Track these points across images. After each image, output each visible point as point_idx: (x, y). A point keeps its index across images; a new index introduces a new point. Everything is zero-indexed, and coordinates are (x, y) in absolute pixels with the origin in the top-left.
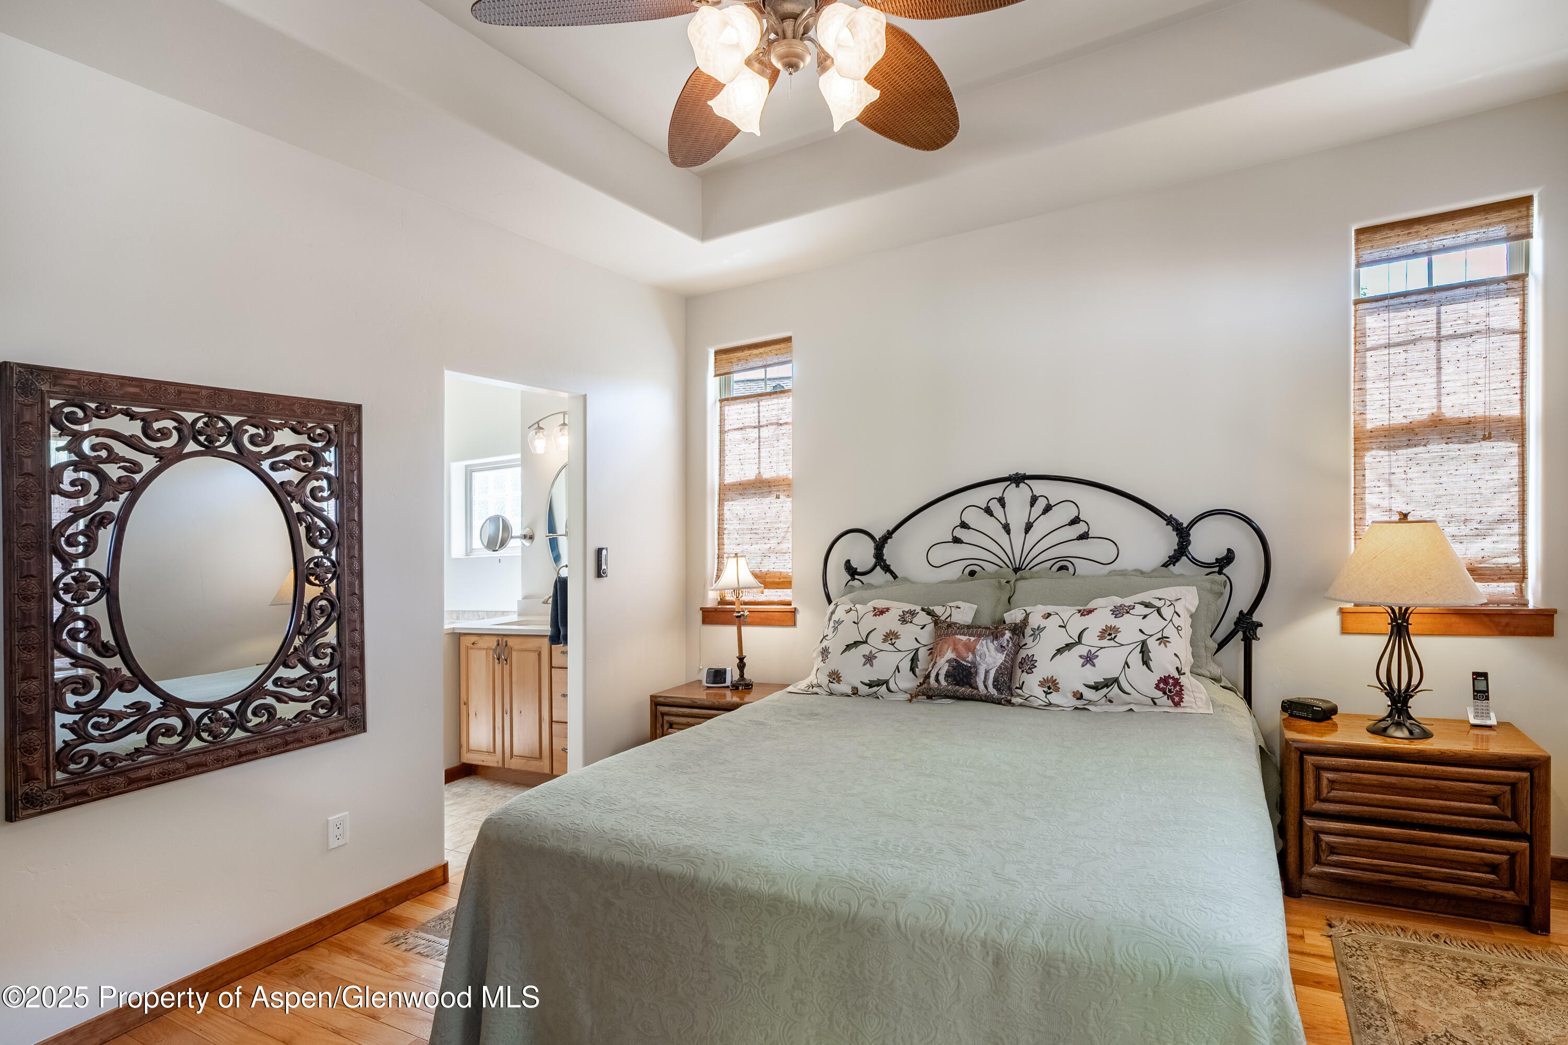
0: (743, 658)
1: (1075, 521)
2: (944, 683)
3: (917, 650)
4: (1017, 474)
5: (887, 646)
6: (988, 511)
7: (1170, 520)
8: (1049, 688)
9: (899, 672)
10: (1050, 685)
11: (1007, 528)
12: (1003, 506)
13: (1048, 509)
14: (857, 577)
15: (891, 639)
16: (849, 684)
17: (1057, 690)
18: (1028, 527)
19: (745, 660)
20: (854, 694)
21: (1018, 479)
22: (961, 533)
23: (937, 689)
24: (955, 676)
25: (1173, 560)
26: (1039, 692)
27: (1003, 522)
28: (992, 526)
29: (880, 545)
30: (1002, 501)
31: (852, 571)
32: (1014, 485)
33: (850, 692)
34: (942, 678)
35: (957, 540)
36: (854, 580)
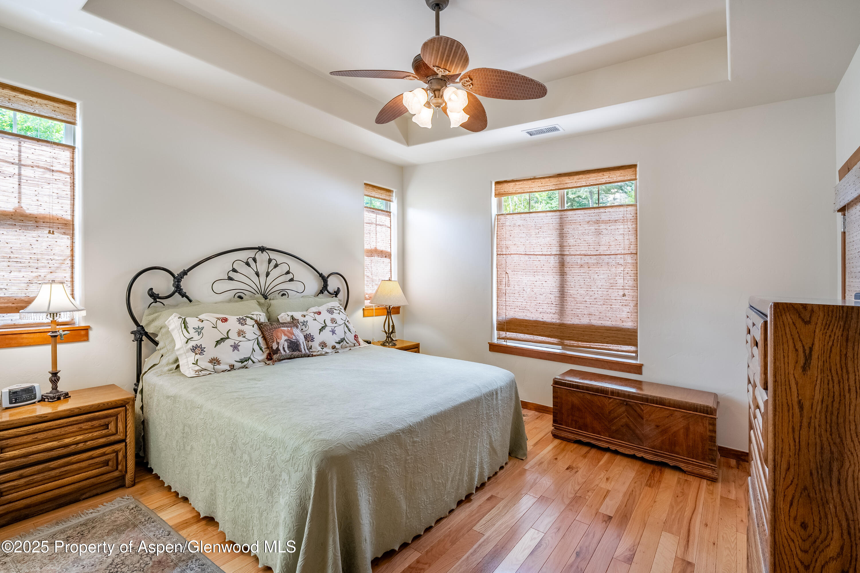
0: (57, 373)
1: (288, 273)
2: (288, 352)
3: (257, 338)
4: (262, 246)
5: (241, 339)
6: (248, 264)
7: (321, 275)
8: (323, 346)
9: (255, 351)
10: (323, 345)
11: (257, 274)
12: (255, 262)
13: (276, 266)
14: (158, 300)
15: (242, 334)
16: (227, 364)
17: (326, 346)
18: (268, 274)
19: (58, 375)
20: (231, 369)
21: (262, 249)
22: (232, 275)
23: (285, 355)
24: (292, 347)
25: (321, 292)
26: (319, 348)
27: (256, 270)
28: (250, 272)
29: (178, 279)
30: (255, 260)
31: (154, 296)
32: (260, 252)
33: (229, 369)
34: (286, 349)
35: (230, 279)
36: (156, 302)
